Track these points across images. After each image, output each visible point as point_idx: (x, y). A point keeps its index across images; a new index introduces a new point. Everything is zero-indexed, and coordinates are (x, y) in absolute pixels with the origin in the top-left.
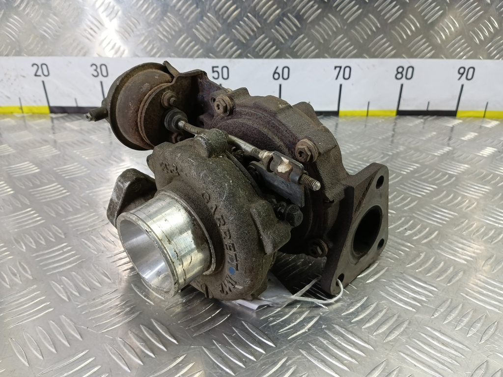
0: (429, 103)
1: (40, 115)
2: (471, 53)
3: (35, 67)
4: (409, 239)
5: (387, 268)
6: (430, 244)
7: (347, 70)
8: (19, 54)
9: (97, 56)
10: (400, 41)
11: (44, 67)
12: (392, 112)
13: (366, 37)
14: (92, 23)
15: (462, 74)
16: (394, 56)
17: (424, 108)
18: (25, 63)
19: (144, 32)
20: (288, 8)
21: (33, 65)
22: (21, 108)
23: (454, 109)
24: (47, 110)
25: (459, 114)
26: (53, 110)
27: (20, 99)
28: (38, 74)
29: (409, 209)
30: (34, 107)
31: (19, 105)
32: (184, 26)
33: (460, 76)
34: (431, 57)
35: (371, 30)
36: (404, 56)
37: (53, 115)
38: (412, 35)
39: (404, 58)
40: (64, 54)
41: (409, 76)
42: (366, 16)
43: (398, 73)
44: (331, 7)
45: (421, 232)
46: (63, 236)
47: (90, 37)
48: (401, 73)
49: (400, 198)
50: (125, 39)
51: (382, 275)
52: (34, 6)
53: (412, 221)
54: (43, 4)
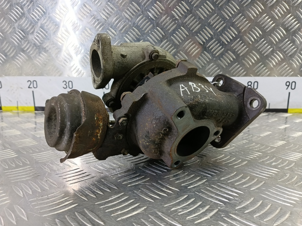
0: (269, 104)
1: (28, 112)
2: (292, 73)
3: (29, 82)
4: (275, 167)
5: (264, 182)
6: (291, 169)
8: (21, 75)
9: (67, 76)
10: (248, 66)
11: (35, 82)
13: (227, 64)
14: (66, 57)
15: (289, 86)
16: (245, 75)
18: (23, 80)
20: (180, 48)
21: (28, 81)
22: (17, 108)
23: (286, 108)
24: (33, 109)
25: (289, 111)
26: (37, 109)
27: (17, 102)
28: (30, 87)
29: (271, 152)
30: (25, 107)
31: (16, 106)
33: (287, 87)
34: (269, 76)
35: (230, 60)
36: (251, 75)
37: (36, 112)
38: (255, 63)
40: (48, 74)
41: (255, 87)
42: (227, 52)
44: (206, 47)
45: (283, 164)
46: (29, 163)
47: (64, 65)
48: (250, 85)
49: (263, 147)
50: (85, 66)
51: (262, 186)
52: (33, 47)
53: (275, 158)
54: (38, 46)
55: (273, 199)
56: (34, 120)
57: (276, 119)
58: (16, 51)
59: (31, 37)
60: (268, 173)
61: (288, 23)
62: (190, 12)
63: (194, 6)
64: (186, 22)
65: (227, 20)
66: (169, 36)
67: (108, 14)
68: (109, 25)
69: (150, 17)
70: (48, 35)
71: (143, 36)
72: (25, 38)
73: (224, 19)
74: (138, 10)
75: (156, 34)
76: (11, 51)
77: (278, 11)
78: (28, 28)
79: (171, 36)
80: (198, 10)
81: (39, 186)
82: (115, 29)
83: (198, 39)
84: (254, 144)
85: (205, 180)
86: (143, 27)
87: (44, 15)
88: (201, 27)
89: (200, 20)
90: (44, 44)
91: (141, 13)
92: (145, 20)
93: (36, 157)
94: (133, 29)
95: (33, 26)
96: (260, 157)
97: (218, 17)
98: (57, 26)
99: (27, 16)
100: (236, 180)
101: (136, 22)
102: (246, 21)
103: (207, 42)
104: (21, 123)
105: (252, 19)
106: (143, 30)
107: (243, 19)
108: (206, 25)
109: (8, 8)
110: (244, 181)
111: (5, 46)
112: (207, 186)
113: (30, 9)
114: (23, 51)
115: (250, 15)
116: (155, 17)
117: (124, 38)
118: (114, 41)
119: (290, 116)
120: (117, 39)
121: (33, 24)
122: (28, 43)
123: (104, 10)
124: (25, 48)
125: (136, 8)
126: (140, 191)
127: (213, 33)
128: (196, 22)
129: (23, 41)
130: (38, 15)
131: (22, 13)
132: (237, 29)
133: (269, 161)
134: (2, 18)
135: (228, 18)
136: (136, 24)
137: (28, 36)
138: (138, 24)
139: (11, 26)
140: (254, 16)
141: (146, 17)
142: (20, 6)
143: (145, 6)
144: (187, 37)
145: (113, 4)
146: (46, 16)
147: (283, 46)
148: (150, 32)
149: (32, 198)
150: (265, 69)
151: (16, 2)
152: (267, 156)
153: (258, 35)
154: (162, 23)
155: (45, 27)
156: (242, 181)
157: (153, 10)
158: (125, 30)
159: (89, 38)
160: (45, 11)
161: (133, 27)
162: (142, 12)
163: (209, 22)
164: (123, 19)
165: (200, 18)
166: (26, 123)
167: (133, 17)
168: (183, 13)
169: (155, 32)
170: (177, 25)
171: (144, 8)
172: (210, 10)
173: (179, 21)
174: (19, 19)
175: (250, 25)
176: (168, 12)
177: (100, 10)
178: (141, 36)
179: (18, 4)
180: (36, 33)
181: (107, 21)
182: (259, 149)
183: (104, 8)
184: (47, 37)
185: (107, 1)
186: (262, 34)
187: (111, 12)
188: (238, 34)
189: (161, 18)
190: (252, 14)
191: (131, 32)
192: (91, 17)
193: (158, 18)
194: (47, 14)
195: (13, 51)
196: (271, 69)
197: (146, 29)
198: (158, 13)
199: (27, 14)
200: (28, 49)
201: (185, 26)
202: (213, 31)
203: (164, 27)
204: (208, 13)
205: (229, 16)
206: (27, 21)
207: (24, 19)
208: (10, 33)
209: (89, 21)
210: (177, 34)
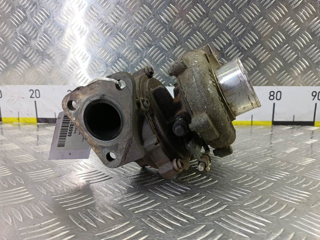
0: (294, 116)
1: (30, 124)
2: (319, 82)
4: (306, 189)
5: (294, 208)
8: (22, 83)
9: (72, 85)
10: (271, 75)
11: (37, 92)
12: (269, 122)
14: (71, 64)
15: (315, 96)
16: (267, 85)
17: (291, 120)
18: (25, 90)
19: (103, 70)
21: (30, 90)
22: (19, 119)
23: (312, 120)
24: (35, 121)
25: (315, 124)
26: (39, 120)
27: (18, 113)
28: (32, 96)
29: (300, 171)
30: (27, 118)
31: (17, 117)
32: (129, 66)
33: (314, 97)
34: (293, 85)
35: (250, 68)
37: (39, 124)
38: (278, 71)
39: (274, 86)
40: (52, 83)
41: (278, 98)
42: (247, 59)
44: (223, 54)
45: (314, 185)
46: (23, 183)
47: (69, 73)
48: (273, 96)
49: (290, 166)
50: (91, 74)
51: (292, 213)
52: (36, 53)
53: (305, 179)
54: (42, 52)
55: (307, 230)
56: (35, 133)
57: (303, 133)
58: (18, 58)
59: (33, 43)
60: (299, 197)
61: (315, 27)
62: (206, 15)
63: (211, 9)
64: (202, 26)
65: (247, 24)
66: (183, 41)
67: (117, 17)
68: (118, 30)
69: (162, 21)
70: (52, 40)
71: (155, 42)
72: (27, 44)
73: (243, 22)
74: (150, 13)
75: (169, 39)
76: (12, 58)
77: (304, 13)
78: (30, 33)
79: (185, 41)
80: (215, 13)
81: (32, 212)
82: (125, 34)
83: (215, 45)
84: (280, 161)
85: (225, 206)
86: (154, 32)
87: (48, 19)
88: (218, 31)
89: (217, 24)
90: (48, 50)
91: (153, 17)
92: (157, 24)
93: (31, 176)
94: (144, 33)
95: (36, 31)
96: (288, 178)
97: (238, 20)
98: (62, 31)
99: (29, 20)
100: (261, 206)
101: (147, 27)
102: (268, 25)
103: (225, 48)
104: (20, 136)
105: (274, 22)
106: (155, 35)
107: (264, 23)
108: (223, 30)
109: (9, 12)
110: (271, 206)
111: (6, 52)
112: (229, 214)
113: (32, 12)
114: (25, 58)
115: (273, 18)
116: (168, 21)
117: (135, 44)
118: (123, 47)
119: (317, 129)
120: (126, 45)
121: (36, 28)
122: (31, 49)
123: (113, 13)
124: (27, 54)
125: (147, 11)
126: (149, 219)
127: (231, 38)
128: (213, 26)
129: (25, 46)
130: (42, 19)
131: (24, 17)
132: (258, 34)
133: (298, 182)
134: (3, 22)
135: (248, 21)
136: (148, 28)
137: (30, 42)
138: (149, 28)
139: (12, 30)
140: (276, 19)
141: (158, 20)
142: (23, 9)
143: (157, 9)
144: (203, 42)
145: (123, 7)
146: (50, 20)
147: (309, 52)
148: (162, 37)
149: (22, 227)
150: (289, 78)
151: (18, 5)
152: (295, 177)
153: (281, 40)
154: (175, 27)
155: (49, 32)
156: (269, 207)
157: (166, 13)
158: (135, 35)
159: (96, 44)
160: (49, 14)
161: (144, 31)
162: (154, 15)
163: (227, 26)
164: (133, 23)
165: (217, 22)
166: (26, 136)
167: (144, 20)
168: (199, 16)
169: (168, 37)
170: (192, 29)
171: (156, 11)
172: (229, 13)
173: (195, 25)
174: (21, 23)
175: (272, 30)
176: (182, 14)
177: (108, 14)
178: (152, 41)
179: (20, 7)
180: (39, 38)
181: (116, 25)
182: (285, 168)
183: (113, 11)
184: (50, 43)
185: (116, 4)
186: (285, 39)
187: (120, 16)
188: (259, 39)
189: (175, 21)
190: (274, 18)
191: (142, 37)
192: (99, 21)
193: (172, 22)
194: (51, 18)
195: (14, 57)
196: (295, 78)
197: (158, 34)
198: (172, 17)
199: (29, 18)
200: (30, 55)
201: (201, 30)
202: (232, 36)
203: (178, 32)
204: (226, 16)
205: (249, 19)
206: (29, 25)
207: (27, 23)
208: (11, 38)
209: (96, 26)
210: (191, 40)
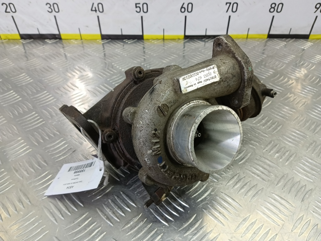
0: (291, 29)
3: (5, 6)
4: (277, 161)
7: (235, 5)
11: (11, 5)
12: (264, 35)
15: (318, 8)
17: (287, 33)
21: (3, 4)
23: (308, 33)
24: (19, 37)
25: (310, 37)
26: (23, 37)
28: (7, 11)
29: (277, 132)
30: (9, 35)
37: (23, 41)
41: (279, 10)
43: (272, 8)
45: (284, 155)
48: (274, 8)
49: (270, 122)
53: (278, 145)
84: (263, 115)
110: (245, 188)
119: (309, 47)
133: (272, 150)
152: (271, 142)
